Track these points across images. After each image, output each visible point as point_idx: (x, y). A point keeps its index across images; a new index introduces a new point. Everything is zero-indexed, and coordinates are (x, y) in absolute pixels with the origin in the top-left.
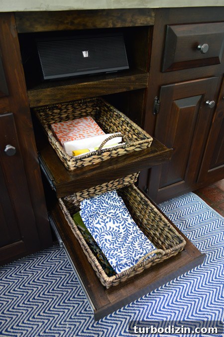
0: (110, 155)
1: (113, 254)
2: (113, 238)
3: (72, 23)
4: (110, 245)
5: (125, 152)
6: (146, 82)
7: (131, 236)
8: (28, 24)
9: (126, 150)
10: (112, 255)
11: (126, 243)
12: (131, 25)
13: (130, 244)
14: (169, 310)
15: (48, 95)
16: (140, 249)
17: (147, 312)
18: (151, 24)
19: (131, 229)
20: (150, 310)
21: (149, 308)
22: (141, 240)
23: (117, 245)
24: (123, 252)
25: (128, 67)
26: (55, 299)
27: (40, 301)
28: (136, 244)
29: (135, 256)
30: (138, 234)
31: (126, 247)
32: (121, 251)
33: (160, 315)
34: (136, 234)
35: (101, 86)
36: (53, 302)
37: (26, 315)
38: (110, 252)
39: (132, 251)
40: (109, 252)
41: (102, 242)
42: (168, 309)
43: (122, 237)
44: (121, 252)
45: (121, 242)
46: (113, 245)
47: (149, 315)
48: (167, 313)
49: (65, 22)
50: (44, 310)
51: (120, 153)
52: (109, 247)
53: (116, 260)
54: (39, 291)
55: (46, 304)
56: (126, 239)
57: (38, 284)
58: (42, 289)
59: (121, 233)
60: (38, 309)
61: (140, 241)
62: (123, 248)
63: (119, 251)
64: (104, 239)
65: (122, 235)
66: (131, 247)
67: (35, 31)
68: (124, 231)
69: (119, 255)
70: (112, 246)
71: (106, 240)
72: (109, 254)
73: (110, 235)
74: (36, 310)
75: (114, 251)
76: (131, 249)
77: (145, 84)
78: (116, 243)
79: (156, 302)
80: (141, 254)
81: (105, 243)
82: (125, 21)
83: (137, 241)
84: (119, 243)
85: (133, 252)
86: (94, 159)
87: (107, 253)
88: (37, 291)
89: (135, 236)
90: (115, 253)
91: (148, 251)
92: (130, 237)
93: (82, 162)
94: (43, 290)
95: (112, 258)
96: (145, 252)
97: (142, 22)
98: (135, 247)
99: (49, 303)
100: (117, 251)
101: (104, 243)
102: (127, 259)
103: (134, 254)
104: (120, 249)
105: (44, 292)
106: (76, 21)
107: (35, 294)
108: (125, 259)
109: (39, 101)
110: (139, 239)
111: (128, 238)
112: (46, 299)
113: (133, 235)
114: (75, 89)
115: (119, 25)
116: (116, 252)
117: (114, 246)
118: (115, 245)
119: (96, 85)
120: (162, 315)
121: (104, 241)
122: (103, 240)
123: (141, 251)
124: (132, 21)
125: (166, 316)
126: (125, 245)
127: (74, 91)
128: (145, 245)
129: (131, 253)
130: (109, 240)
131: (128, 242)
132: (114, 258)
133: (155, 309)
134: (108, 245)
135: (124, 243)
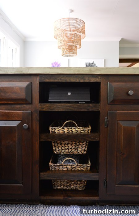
0: (68, 130)
3: (60, 79)
5: (76, 131)
6: (99, 108)
8: (43, 79)
9: (76, 130)
12: (88, 81)
15: (47, 106)
18: (99, 81)
25: (90, 101)
35: (73, 106)
49: (58, 79)
51: (73, 131)
67: (46, 81)
77: (98, 109)
82: (85, 79)
86: (60, 130)
93: (54, 130)
97: (94, 80)
106: (62, 79)
109: (43, 108)
114: (60, 106)
115: (82, 81)
119: (71, 105)
124: (88, 80)
127: (60, 107)
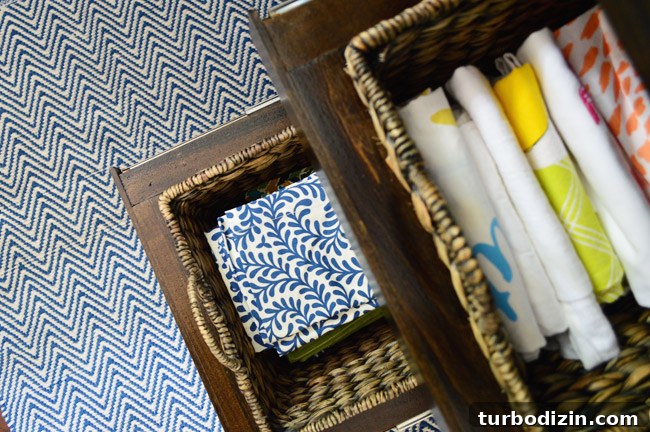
1: (259, 221)
2: (317, 224)
4: (290, 215)
7: (326, 283)
10: (252, 217)
11: (299, 264)
13: (293, 275)
14: (157, 389)
16: (275, 304)
17: (159, 335)
19: (354, 285)
20: (161, 340)
21: (165, 339)
22: (312, 311)
23: (292, 236)
24: (265, 251)
26: (208, 117)
27: (205, 84)
28: (296, 294)
29: (246, 284)
30: (333, 305)
31: (285, 261)
32: (269, 246)
33: (149, 363)
34: (334, 298)
36: (201, 113)
37: (174, 58)
38: (266, 214)
39: (269, 277)
40: (265, 209)
41: (298, 191)
42: (161, 388)
43: (323, 253)
44: (263, 244)
45: (303, 248)
46: (291, 224)
47: (151, 338)
48: (152, 380)
50: (185, 95)
52: (283, 210)
53: (237, 228)
54: (232, 78)
55: (199, 100)
56: (316, 266)
57: (249, 73)
58: (234, 84)
59: (338, 253)
60: (187, 81)
61: (307, 307)
62: (281, 252)
63: (270, 240)
64: (310, 196)
65: (332, 254)
66: (283, 276)
68: (345, 263)
69: (252, 239)
70: (286, 219)
71: (308, 202)
72: (259, 211)
73: (327, 216)
74: (184, 79)
75: (267, 225)
76: (274, 275)
78: (297, 233)
79: (178, 359)
80: (256, 303)
81: (296, 201)
83: (308, 297)
84: (300, 243)
85: (260, 279)
87: (260, 203)
88: (230, 74)
89: (328, 296)
90: (261, 226)
91: (266, 325)
92: (322, 279)
94: (233, 87)
95: (242, 217)
96: (263, 315)
98: (282, 290)
99: (199, 104)
100: (270, 234)
101: (297, 195)
102: (238, 260)
103: (255, 281)
104: (276, 244)
105: (227, 91)
107: (224, 70)
108: (238, 255)
110: (315, 306)
111: (318, 273)
112: (209, 96)
113: (329, 289)
116: (265, 230)
117: (287, 228)
118: (293, 230)
120: (147, 369)
121: (302, 197)
122: (306, 193)
123: (265, 306)
125: (146, 377)
126: (289, 259)
128: (289, 320)
129: (260, 274)
130: (307, 211)
131: (303, 269)
132: (243, 224)
133: (163, 353)
134: (289, 207)
135: (297, 256)
